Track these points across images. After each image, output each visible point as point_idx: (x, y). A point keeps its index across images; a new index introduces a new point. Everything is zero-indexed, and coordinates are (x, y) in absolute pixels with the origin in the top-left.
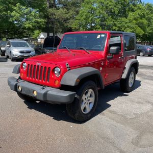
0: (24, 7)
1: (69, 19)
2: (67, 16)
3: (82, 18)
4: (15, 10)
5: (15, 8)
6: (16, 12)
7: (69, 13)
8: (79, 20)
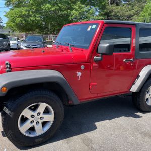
0: (83, 6)
1: (133, 16)
2: (131, 12)
3: (147, 13)
4: (75, 8)
5: (75, 7)
6: (76, 10)
7: (133, 9)
8: (144, 16)
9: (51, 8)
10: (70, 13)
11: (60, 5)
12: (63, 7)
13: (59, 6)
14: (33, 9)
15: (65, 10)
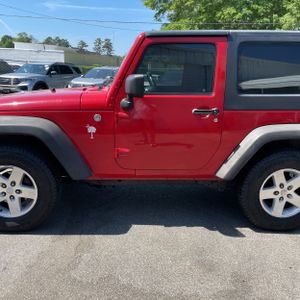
9: (234, 14)
10: (277, 21)
11: (255, 6)
12: (261, 9)
13: (253, 10)
14: (201, 20)
15: (266, 15)
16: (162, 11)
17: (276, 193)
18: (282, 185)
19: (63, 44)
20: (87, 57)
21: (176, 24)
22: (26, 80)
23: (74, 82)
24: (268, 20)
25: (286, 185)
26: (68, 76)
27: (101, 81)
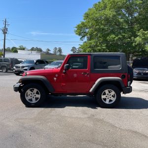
0: (146, 32)
4: (138, 35)
6: (140, 37)
12: (126, 35)
13: (122, 35)
14: (100, 40)
16: (84, 36)
17: (106, 96)
18: (108, 94)
19: (39, 50)
20: (50, 56)
21: (90, 42)
22: (27, 66)
23: (46, 67)
24: (129, 40)
25: (109, 94)
26: (43, 65)
27: (57, 66)
